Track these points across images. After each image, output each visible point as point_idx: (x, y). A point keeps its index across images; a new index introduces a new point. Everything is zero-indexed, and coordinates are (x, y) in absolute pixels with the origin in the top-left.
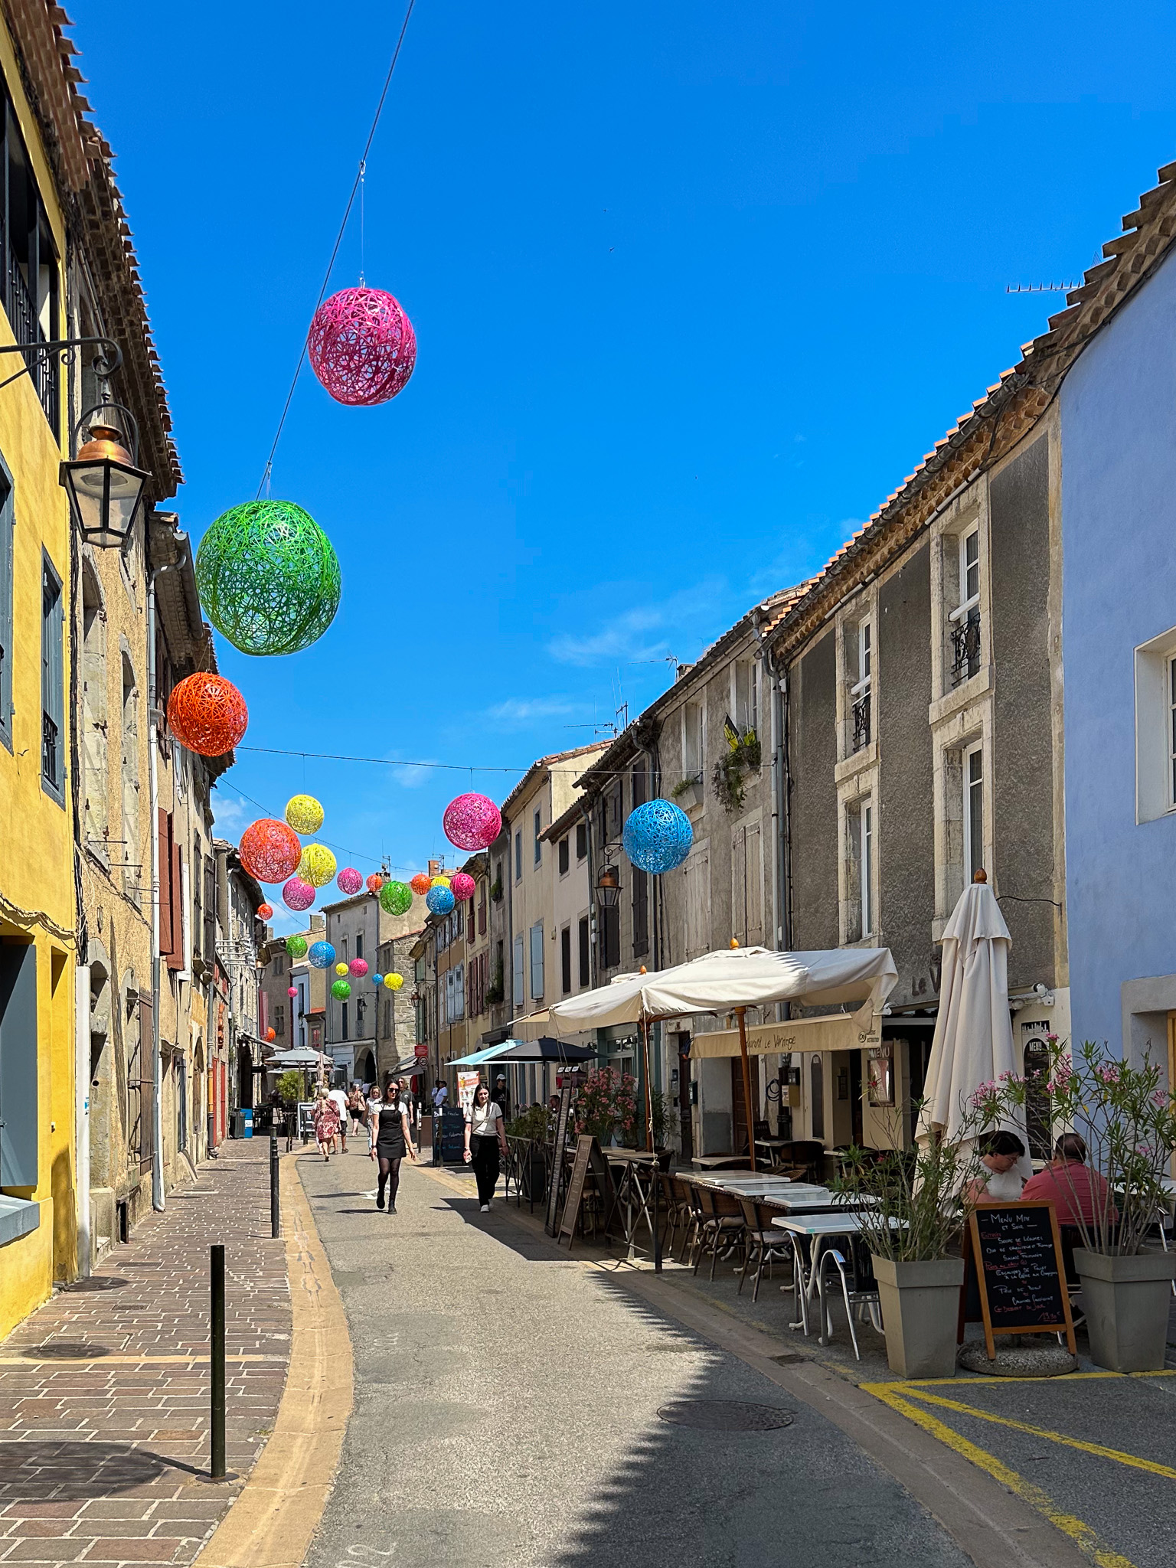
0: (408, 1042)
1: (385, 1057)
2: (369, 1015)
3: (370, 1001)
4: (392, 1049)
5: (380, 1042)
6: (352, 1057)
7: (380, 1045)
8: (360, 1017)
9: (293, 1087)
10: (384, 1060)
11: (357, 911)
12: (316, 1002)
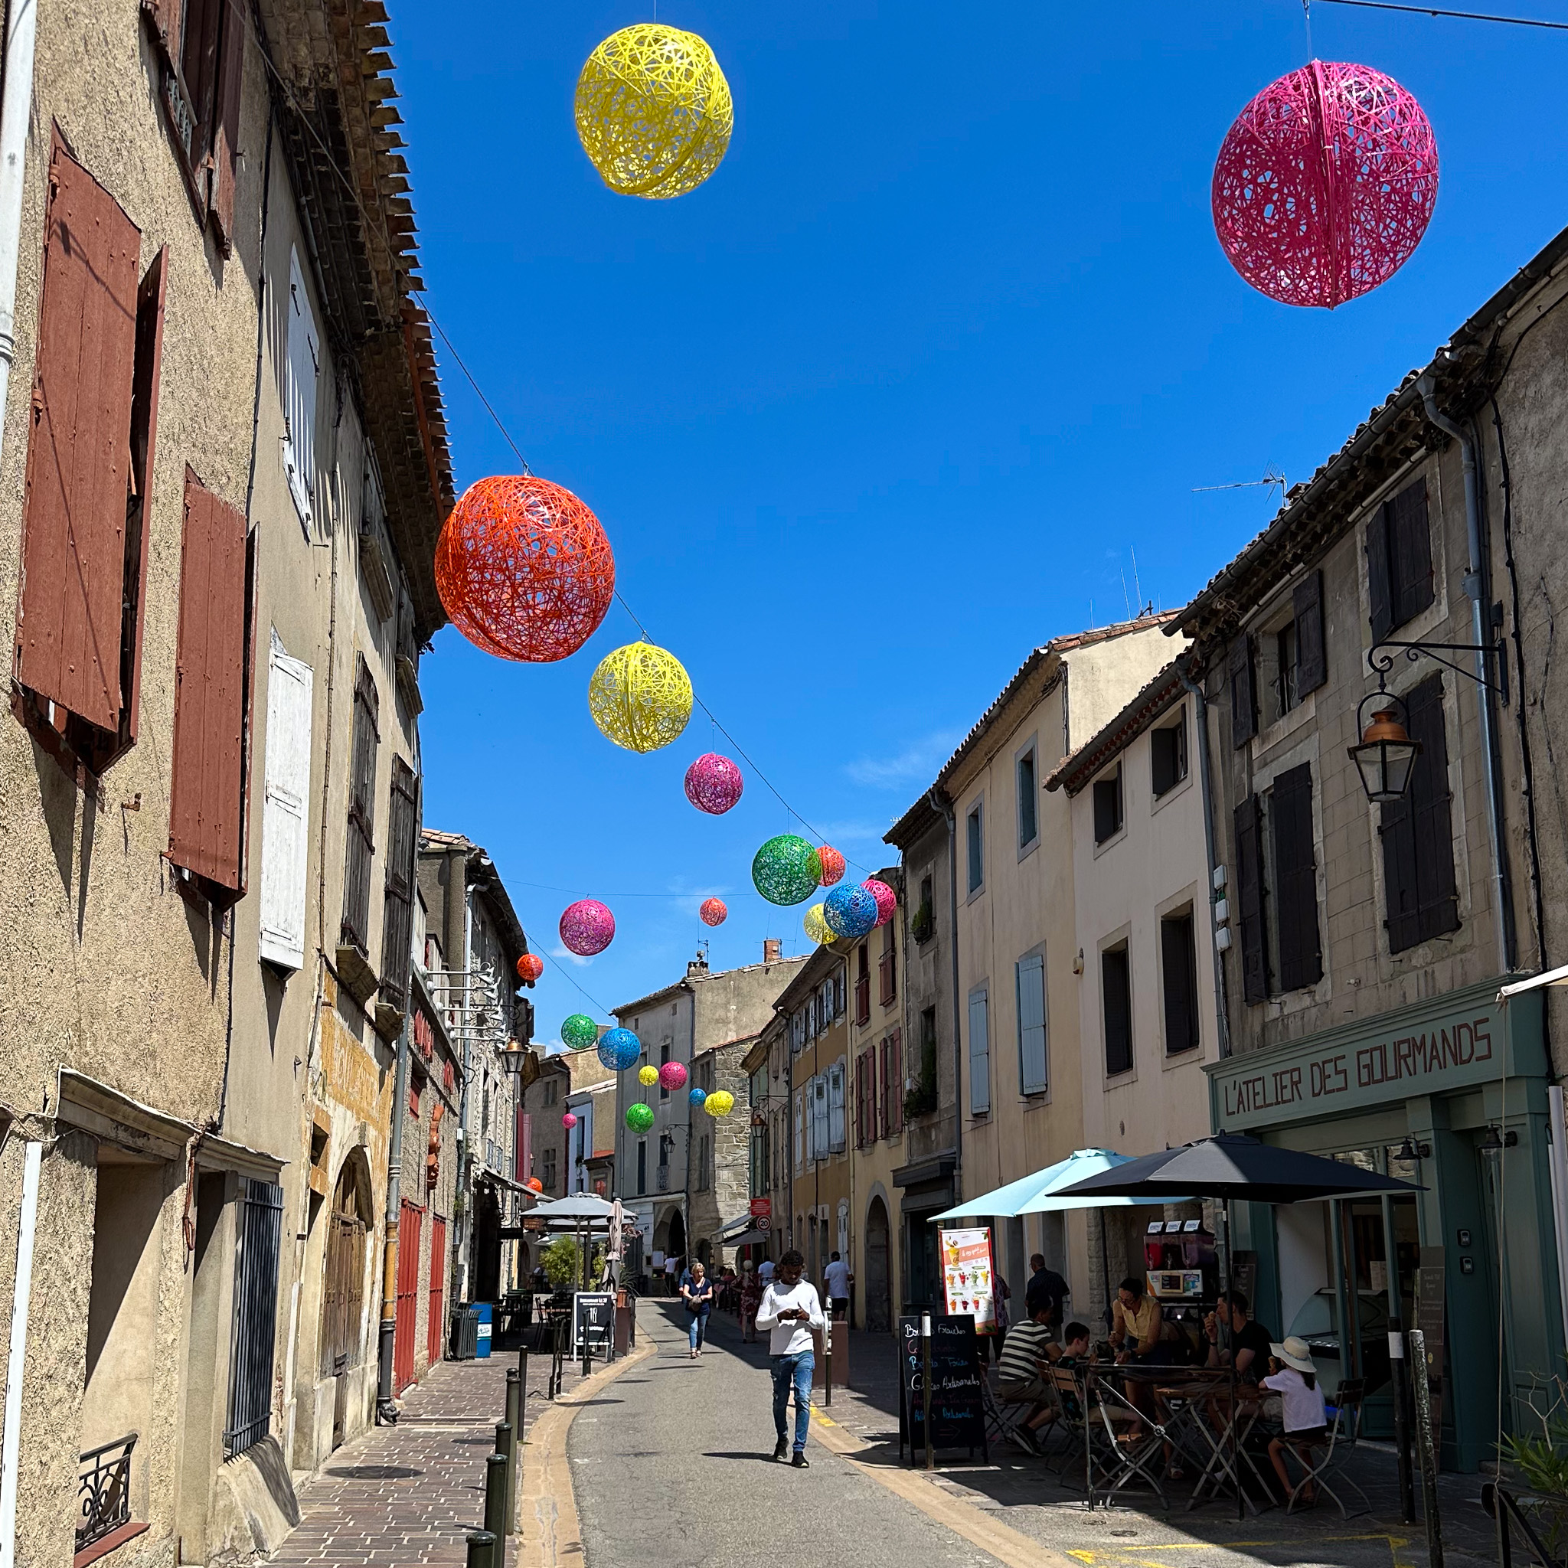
0: (735, 1196)
1: (700, 1219)
2: (677, 1158)
3: (679, 1137)
4: (711, 1207)
5: (693, 1196)
6: (650, 1219)
7: (693, 1202)
8: (664, 1160)
9: (566, 1262)
10: (698, 1224)
11: (663, 1013)
12: (601, 1141)
